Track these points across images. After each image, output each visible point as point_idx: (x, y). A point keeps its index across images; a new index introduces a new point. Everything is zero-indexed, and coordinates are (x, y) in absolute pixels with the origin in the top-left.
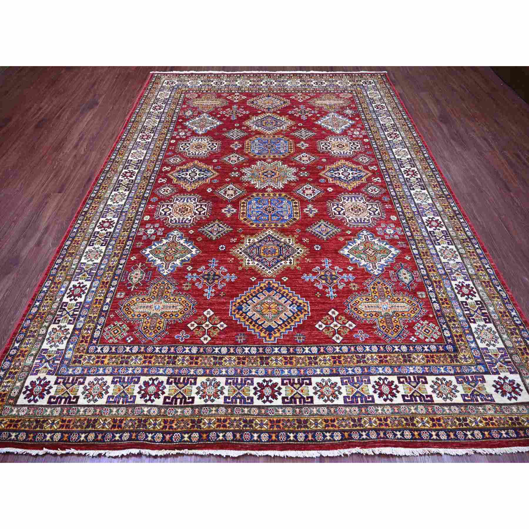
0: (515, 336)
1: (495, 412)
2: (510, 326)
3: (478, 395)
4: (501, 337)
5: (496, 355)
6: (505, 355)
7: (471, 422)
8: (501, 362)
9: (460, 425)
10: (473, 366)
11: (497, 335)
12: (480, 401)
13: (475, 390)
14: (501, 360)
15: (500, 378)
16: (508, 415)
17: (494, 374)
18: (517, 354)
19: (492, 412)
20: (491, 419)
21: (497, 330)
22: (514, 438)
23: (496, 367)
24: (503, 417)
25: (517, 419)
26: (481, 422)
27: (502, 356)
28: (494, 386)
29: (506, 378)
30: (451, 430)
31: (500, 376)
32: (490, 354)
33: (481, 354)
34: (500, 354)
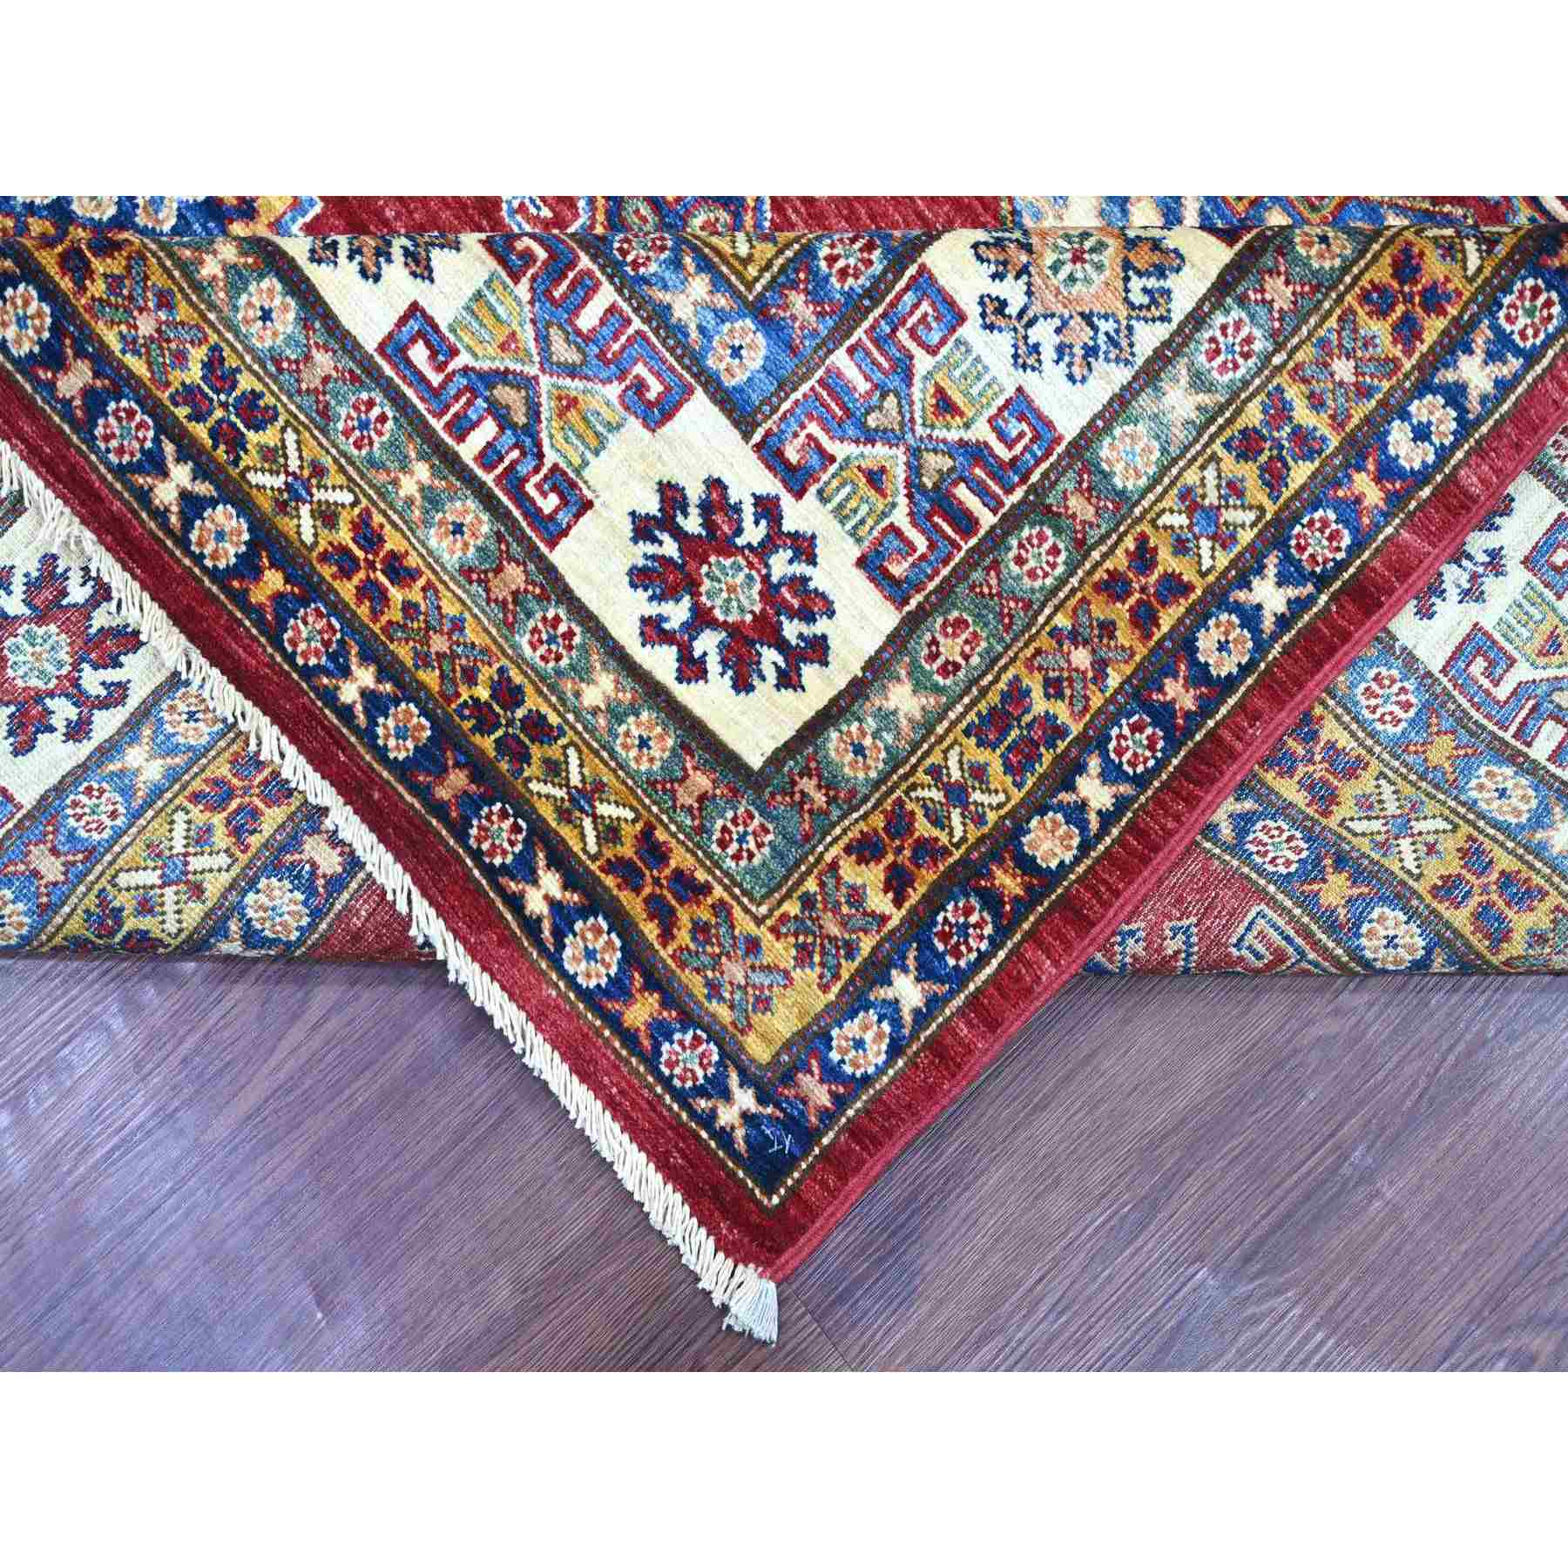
0: (1248, 472)
1: (466, 572)
2: (1316, 402)
3: (504, 423)
4: (1152, 373)
5: (945, 405)
6: (1000, 471)
7: (272, 457)
8: (914, 469)
9: (190, 394)
10: (719, 282)
11: (1149, 337)
12: (468, 450)
13: (526, 384)
14: (936, 462)
15: (767, 508)
16: (519, 661)
17: (770, 454)
18: (1081, 546)
19: (449, 551)
20: (398, 570)
21: (1197, 319)
22: (381, 754)
23: (840, 450)
24: (471, 634)
25: (538, 727)
26: (327, 516)
27: (977, 453)
28: (671, 495)
29: (804, 548)
30: (101, 360)
31: (787, 500)
32: (923, 363)
33: (874, 293)
34: (982, 431)
